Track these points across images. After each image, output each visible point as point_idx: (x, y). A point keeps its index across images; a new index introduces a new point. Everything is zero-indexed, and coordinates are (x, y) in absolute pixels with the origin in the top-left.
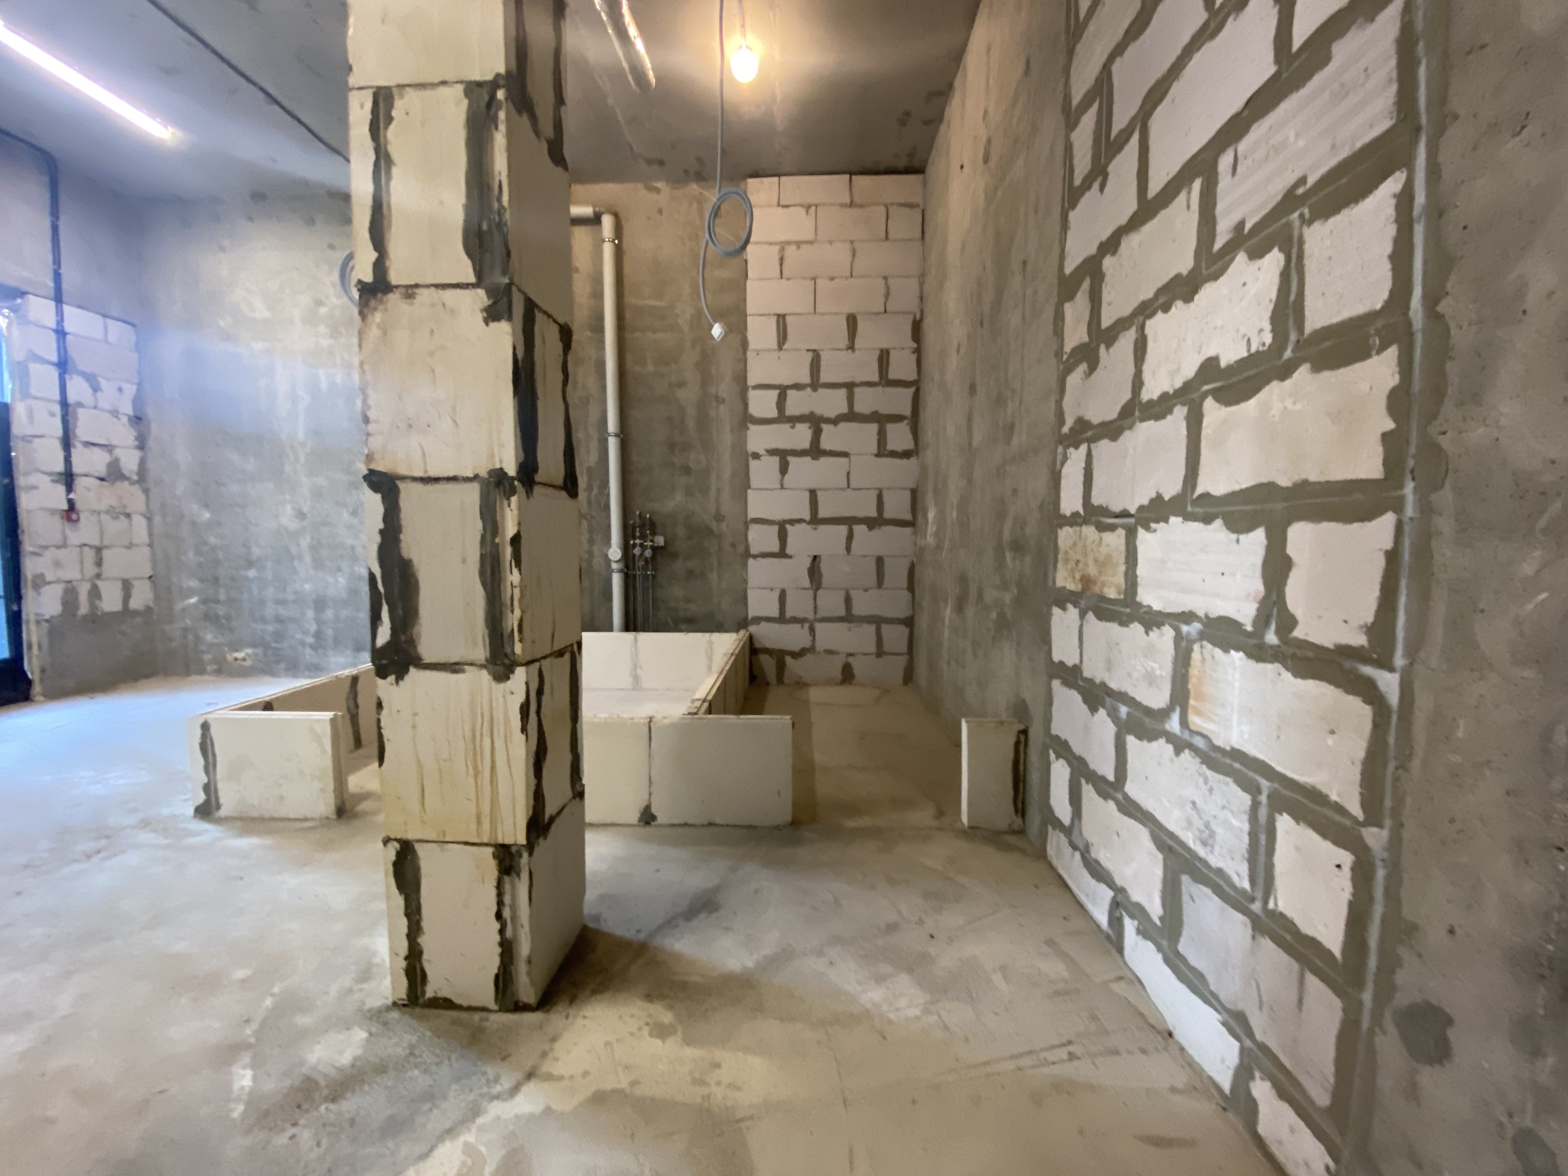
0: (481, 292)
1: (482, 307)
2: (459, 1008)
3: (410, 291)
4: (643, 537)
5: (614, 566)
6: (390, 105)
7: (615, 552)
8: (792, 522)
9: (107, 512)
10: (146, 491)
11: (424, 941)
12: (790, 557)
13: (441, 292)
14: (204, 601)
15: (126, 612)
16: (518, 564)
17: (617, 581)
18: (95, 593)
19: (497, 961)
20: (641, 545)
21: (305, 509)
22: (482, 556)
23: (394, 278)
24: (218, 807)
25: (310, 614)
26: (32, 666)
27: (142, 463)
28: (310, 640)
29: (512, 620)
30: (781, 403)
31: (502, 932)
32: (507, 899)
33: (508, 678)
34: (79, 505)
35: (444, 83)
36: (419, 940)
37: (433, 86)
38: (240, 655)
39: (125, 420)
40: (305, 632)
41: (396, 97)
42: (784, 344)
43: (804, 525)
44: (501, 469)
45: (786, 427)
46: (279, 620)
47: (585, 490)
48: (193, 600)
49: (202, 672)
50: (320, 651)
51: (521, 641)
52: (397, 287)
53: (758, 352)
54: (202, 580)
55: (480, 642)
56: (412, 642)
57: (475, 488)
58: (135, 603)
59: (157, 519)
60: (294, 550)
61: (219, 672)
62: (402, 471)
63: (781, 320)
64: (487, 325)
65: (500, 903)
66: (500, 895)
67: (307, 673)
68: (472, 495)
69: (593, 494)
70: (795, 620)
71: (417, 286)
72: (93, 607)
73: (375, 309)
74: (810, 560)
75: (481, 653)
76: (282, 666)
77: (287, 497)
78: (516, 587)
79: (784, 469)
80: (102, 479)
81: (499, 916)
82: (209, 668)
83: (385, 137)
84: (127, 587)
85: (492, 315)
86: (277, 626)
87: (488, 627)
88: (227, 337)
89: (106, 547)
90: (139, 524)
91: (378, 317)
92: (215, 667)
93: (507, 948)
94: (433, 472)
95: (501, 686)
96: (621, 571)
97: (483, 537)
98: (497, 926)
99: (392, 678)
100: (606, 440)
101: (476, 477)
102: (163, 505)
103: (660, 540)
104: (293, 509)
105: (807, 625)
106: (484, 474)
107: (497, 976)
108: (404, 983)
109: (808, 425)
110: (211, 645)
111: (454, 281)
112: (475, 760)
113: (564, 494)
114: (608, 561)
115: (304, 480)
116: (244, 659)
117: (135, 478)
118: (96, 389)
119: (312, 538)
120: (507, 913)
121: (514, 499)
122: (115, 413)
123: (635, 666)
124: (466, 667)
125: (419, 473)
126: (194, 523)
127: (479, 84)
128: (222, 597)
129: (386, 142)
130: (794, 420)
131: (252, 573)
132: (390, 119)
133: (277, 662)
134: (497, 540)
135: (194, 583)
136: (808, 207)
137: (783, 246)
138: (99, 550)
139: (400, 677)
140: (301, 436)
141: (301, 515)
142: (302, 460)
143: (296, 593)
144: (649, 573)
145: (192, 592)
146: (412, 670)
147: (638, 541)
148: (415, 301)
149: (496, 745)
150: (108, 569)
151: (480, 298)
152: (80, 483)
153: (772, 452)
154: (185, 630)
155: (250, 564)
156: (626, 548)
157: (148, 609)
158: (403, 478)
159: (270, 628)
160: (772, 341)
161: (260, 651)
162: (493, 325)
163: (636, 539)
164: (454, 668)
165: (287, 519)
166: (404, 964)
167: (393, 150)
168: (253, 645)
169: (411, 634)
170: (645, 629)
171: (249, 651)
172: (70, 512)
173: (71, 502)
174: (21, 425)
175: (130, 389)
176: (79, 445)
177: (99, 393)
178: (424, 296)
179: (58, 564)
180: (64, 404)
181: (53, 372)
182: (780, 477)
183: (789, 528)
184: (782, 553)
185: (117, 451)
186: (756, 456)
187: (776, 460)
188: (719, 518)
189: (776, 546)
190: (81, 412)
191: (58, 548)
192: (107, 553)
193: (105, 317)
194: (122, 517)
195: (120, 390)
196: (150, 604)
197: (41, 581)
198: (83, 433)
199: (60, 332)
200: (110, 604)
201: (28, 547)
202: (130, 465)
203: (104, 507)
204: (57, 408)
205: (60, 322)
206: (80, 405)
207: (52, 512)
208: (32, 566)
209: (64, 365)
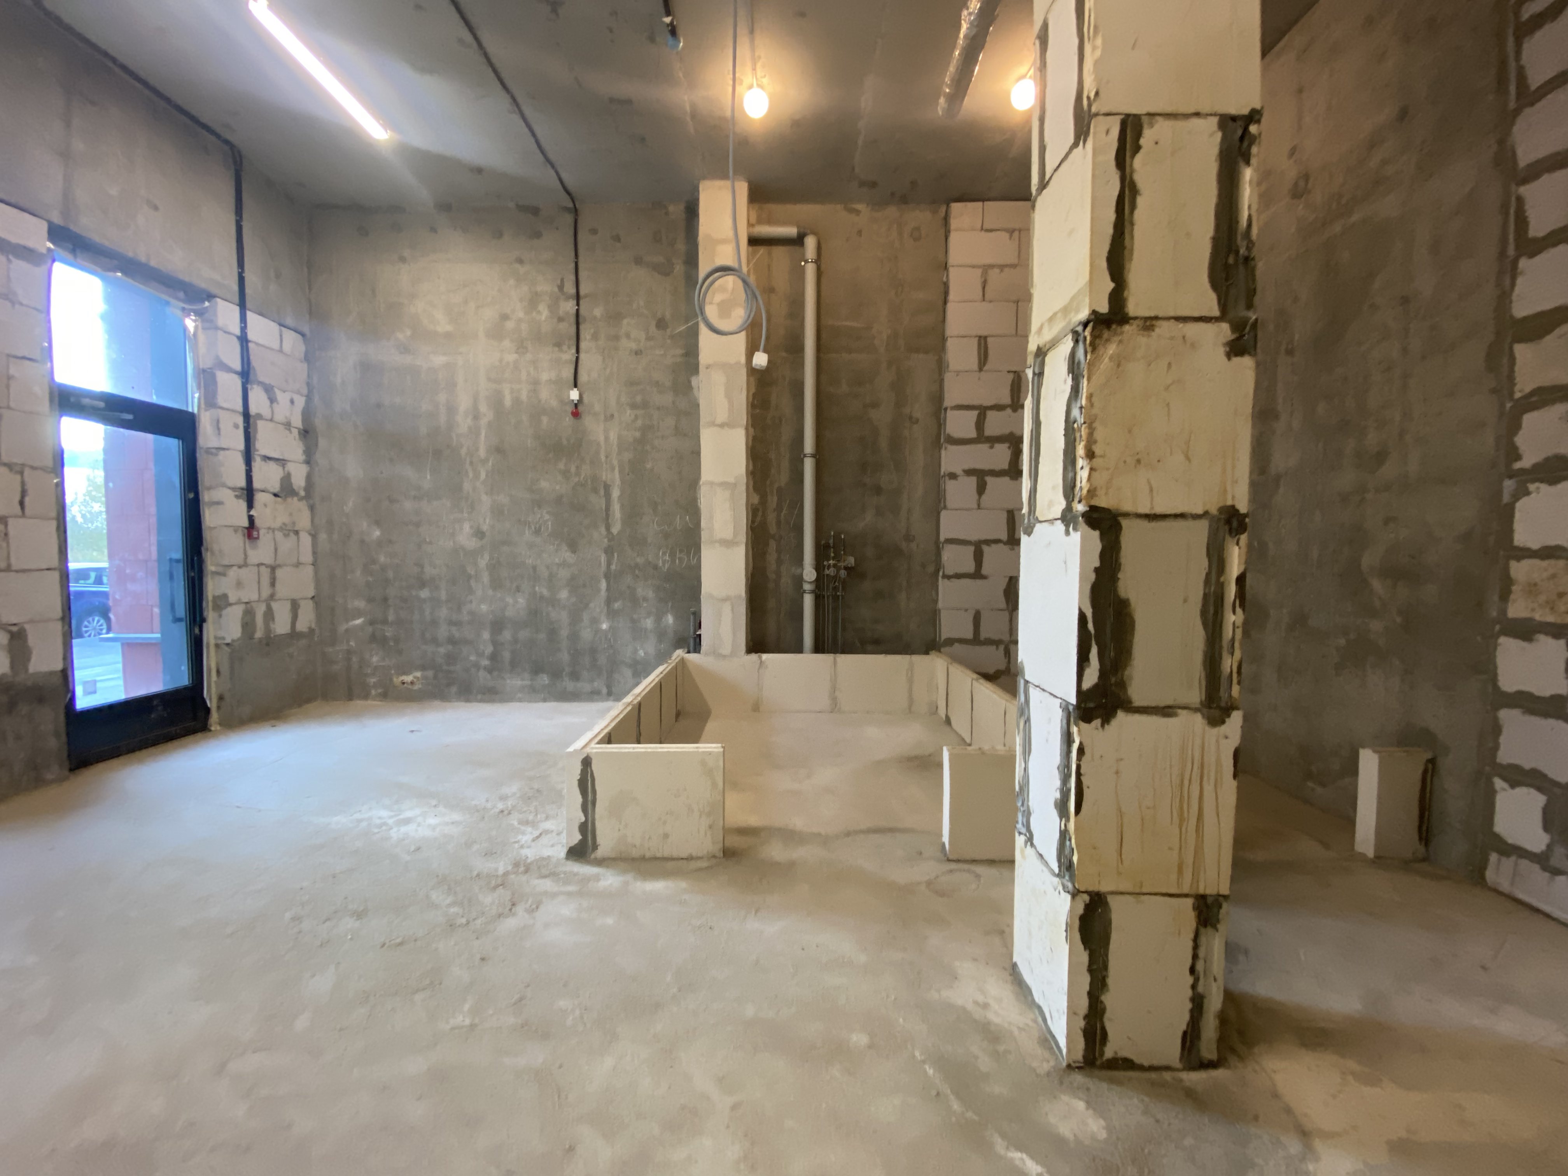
0: (1225, 327)
1: (1224, 341)
2: (1141, 1068)
3: (1149, 323)
4: (837, 557)
5: (807, 587)
6: (1138, 134)
7: (809, 573)
8: (988, 542)
9: (281, 529)
10: (312, 508)
11: (1108, 999)
12: (984, 577)
13: (1181, 325)
14: (372, 623)
15: (294, 635)
16: (1242, 606)
17: (808, 601)
18: (269, 615)
19: (1187, 1017)
20: (835, 566)
21: (485, 528)
22: (1206, 596)
23: (1133, 307)
24: (595, 847)
25: (486, 635)
26: (210, 694)
27: (309, 478)
28: (485, 662)
29: (1232, 661)
30: (980, 424)
31: (1194, 987)
32: (1202, 953)
33: (1223, 722)
34: (258, 522)
35: (1197, 114)
36: (1103, 998)
37: (1186, 116)
38: (408, 678)
39: (295, 432)
40: (481, 655)
41: (1145, 126)
42: (984, 364)
43: (1001, 545)
44: (1233, 507)
45: (984, 447)
46: (451, 641)
47: (774, 510)
48: (359, 621)
49: (366, 696)
50: (495, 673)
51: (1239, 683)
52: (1135, 318)
53: (958, 373)
54: (370, 600)
55: (1196, 684)
56: (1122, 685)
57: (1204, 525)
58: (302, 626)
59: (323, 536)
60: (471, 570)
61: (385, 696)
62: (1127, 507)
63: (983, 342)
64: (1229, 359)
65: (1195, 957)
66: (1196, 947)
67: (479, 697)
68: (1200, 532)
69: (782, 514)
70: (990, 642)
71: (1156, 318)
72: (268, 630)
73: (1108, 340)
74: (1007, 579)
75: (1195, 696)
76: (454, 689)
77: (466, 515)
78: (1238, 627)
79: (981, 489)
80: (276, 495)
81: (1192, 970)
82: (373, 692)
83: (1131, 165)
84: (295, 606)
85: (1236, 349)
86: (450, 647)
87: (1205, 668)
89: (279, 566)
90: (306, 540)
91: (1112, 349)
92: (380, 691)
93: (1198, 1003)
94: (1159, 510)
95: (1215, 731)
96: (812, 592)
97: (1208, 575)
98: (1190, 980)
99: (1097, 722)
100: (803, 461)
101: (1206, 514)
102: (330, 523)
103: (851, 561)
104: (471, 527)
105: (1002, 647)
106: (1214, 511)
107: (1185, 1033)
108: (1081, 1044)
109: (1007, 445)
110: (376, 668)
111: (1196, 314)
112: (1181, 808)
114: (799, 581)
115: (484, 498)
116: (412, 683)
117: (302, 493)
118: (272, 400)
119: (491, 558)
120: (1200, 966)
121: (1244, 538)
122: (288, 425)
123: (834, 689)
124: (1179, 711)
125: (1144, 509)
126: (362, 541)
127: (1234, 118)
128: (391, 617)
129: (1132, 171)
130: (993, 441)
131: (424, 594)
132: (1137, 148)
133: (449, 685)
134: (1222, 579)
135: (360, 604)
136: (1011, 232)
137: (986, 269)
138: (273, 569)
139: (1106, 721)
140: (482, 453)
141: (479, 534)
142: (483, 475)
143: (471, 613)
144: (838, 593)
145: (358, 613)
146: (1121, 715)
147: (831, 562)
148: (1153, 334)
149: (1205, 791)
150: (282, 590)
151: (1225, 330)
152: (260, 498)
153: (969, 472)
154: (349, 652)
155: (423, 584)
156: (820, 570)
157: (311, 631)
158: (1126, 515)
159: (442, 650)
160: (973, 361)
161: (430, 673)
162: (1236, 360)
163: (830, 561)
164: (1167, 711)
165: (465, 538)
166: (1082, 1024)
167: (1140, 178)
168: (423, 668)
169: (1122, 675)
171: (418, 674)
172: (251, 530)
173: (251, 519)
174: (206, 437)
175: (300, 402)
176: (258, 459)
177: (275, 405)
178: (1164, 329)
179: (239, 584)
180: (246, 415)
181: (237, 382)
182: (976, 496)
183: (985, 548)
184: (977, 574)
185: (290, 467)
186: (953, 476)
187: (973, 480)
188: (909, 538)
189: (970, 567)
190: (260, 424)
191: (240, 567)
192: (279, 573)
193: (281, 325)
194: (292, 534)
195: (292, 402)
196: (313, 626)
197: (222, 602)
198: (262, 447)
199: (243, 340)
200: (282, 626)
201: (210, 566)
202: (299, 480)
203: (278, 524)
204: (240, 420)
205: (244, 329)
206: (259, 416)
207: (236, 529)
208: (212, 587)
209: (246, 375)
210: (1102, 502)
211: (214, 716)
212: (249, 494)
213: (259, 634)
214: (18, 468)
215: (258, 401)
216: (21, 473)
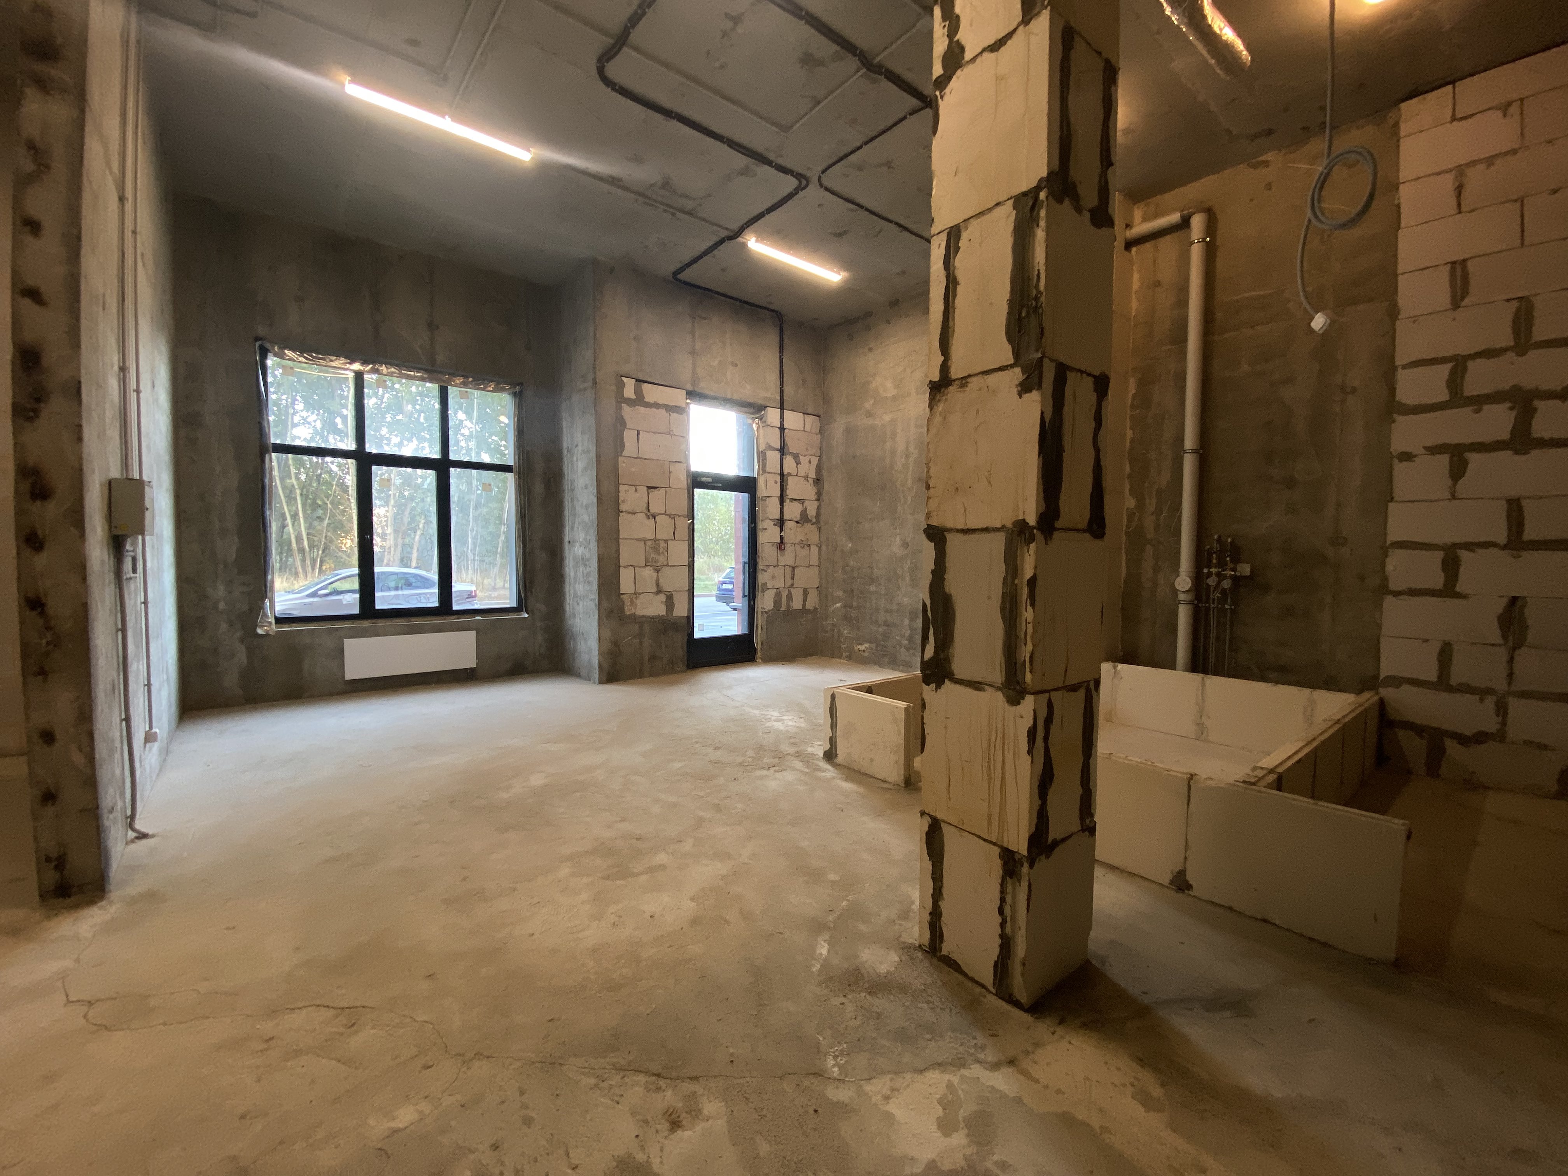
0: (1018, 370)
1: (1017, 383)
2: (965, 975)
3: (964, 381)
4: (1222, 564)
5: (1182, 597)
6: (958, 238)
7: (1183, 582)
8: (1470, 546)
9: (799, 544)
10: (819, 529)
11: (944, 905)
12: (1464, 597)
13: (986, 377)
14: (845, 606)
15: (804, 611)
16: (1033, 605)
17: (1184, 613)
18: (790, 597)
19: (997, 951)
20: (1218, 574)
21: (908, 540)
22: (1004, 595)
23: (955, 373)
24: (836, 755)
25: (907, 622)
26: (757, 640)
27: (819, 508)
28: (905, 642)
29: (1025, 651)
30: (1455, 382)
31: (1003, 925)
32: (1009, 899)
33: (1019, 703)
34: (785, 540)
35: (998, 204)
36: (940, 903)
37: (990, 210)
38: (862, 648)
39: (811, 481)
40: (903, 636)
41: (962, 230)
42: (1463, 299)
43: (1495, 551)
44: (1024, 520)
45: (1466, 412)
46: (886, 624)
47: (1152, 514)
48: (838, 605)
49: (840, 657)
50: (911, 651)
51: (1031, 672)
52: (955, 380)
53: (1415, 319)
54: (845, 591)
55: (998, 668)
56: (948, 660)
57: (1001, 536)
58: (809, 605)
59: (824, 548)
60: (899, 571)
61: (849, 658)
62: (949, 524)
63: (1458, 268)
64: (1021, 397)
65: (1003, 900)
66: (1003, 892)
67: (901, 668)
68: (998, 542)
69: (1162, 518)
70: (1465, 689)
71: (969, 376)
72: (788, 606)
73: (939, 400)
74: (1504, 602)
75: (998, 676)
76: (886, 660)
77: (898, 531)
78: (1029, 623)
79: (1458, 471)
80: (797, 522)
81: (1001, 911)
82: (844, 655)
83: (954, 264)
84: (806, 592)
85: (1025, 388)
86: (885, 628)
87: (1004, 655)
88: (869, 414)
89: (797, 567)
90: (815, 550)
91: (941, 407)
92: (848, 654)
93: (1006, 944)
94: (971, 525)
95: (1013, 709)
96: (1190, 603)
97: (1005, 578)
98: (999, 919)
99: (933, 686)
100: (1182, 458)
101: (1003, 528)
102: (827, 539)
103: (1245, 569)
104: (901, 540)
106: (1009, 525)
107: (996, 963)
108: (927, 935)
109: (1508, 405)
110: (846, 638)
111: (997, 366)
112: (989, 769)
113: (1087, 536)
114: (1175, 592)
115: (909, 516)
116: (864, 651)
117: (814, 520)
118: (798, 463)
119: (912, 563)
120: (1007, 910)
121: (1033, 546)
122: (807, 477)
123: (1201, 713)
124: (986, 687)
125: (960, 526)
126: (842, 551)
127: (1025, 194)
128: (855, 604)
129: (954, 268)
130: (1479, 401)
131: (872, 588)
132: (958, 249)
133: (883, 656)
134: (1016, 581)
135: (840, 593)
136: (1505, 108)
137: (1460, 171)
138: (793, 568)
139: (938, 687)
140: (909, 483)
141: (905, 545)
142: (909, 499)
143: (898, 604)
144: (1226, 606)
145: (839, 600)
146: (947, 682)
147: (1214, 570)
148: (967, 389)
149: (1006, 760)
150: (798, 582)
151: (1017, 374)
152: (788, 525)
153: (1433, 450)
154: (833, 625)
155: (872, 581)
156: (1198, 578)
157: (815, 609)
158: (950, 530)
159: (881, 630)
160: (1443, 296)
161: (873, 646)
162: (1026, 396)
163: (1211, 568)
164: (977, 686)
165: (897, 549)
166: (928, 918)
167: (959, 271)
168: (870, 642)
169: (948, 652)
170: (1216, 673)
171: (867, 645)
172: (781, 545)
173: (782, 538)
174: (761, 491)
175: (815, 461)
176: (788, 501)
177: (799, 465)
178: (974, 383)
179: (773, 577)
180: (782, 475)
181: (777, 455)
182: (1450, 482)
183: (1464, 554)
184: (1449, 590)
185: (806, 503)
186: (1406, 457)
187: (1445, 459)
188: (1338, 541)
189: (1437, 580)
190: (790, 478)
191: (774, 567)
192: (796, 570)
193: (804, 414)
194: (806, 546)
195: (810, 462)
196: (817, 606)
197: (765, 588)
198: (791, 493)
199: (782, 429)
200: (797, 604)
201: (760, 566)
202: (812, 512)
203: (797, 541)
204: (778, 478)
205: (782, 423)
206: (789, 474)
207: (773, 544)
208: (762, 578)
209: (783, 450)
210: (934, 522)
211: (759, 654)
212: (781, 523)
213: (783, 608)
214: (672, 516)
215: (789, 464)
216: (674, 518)
